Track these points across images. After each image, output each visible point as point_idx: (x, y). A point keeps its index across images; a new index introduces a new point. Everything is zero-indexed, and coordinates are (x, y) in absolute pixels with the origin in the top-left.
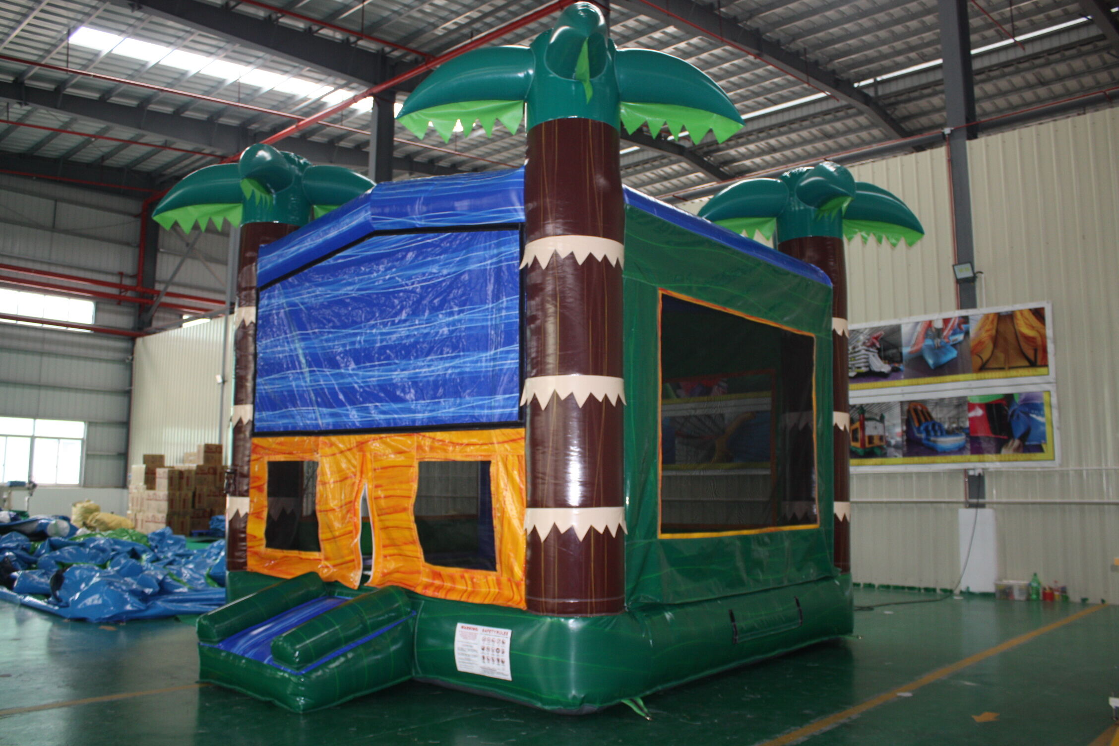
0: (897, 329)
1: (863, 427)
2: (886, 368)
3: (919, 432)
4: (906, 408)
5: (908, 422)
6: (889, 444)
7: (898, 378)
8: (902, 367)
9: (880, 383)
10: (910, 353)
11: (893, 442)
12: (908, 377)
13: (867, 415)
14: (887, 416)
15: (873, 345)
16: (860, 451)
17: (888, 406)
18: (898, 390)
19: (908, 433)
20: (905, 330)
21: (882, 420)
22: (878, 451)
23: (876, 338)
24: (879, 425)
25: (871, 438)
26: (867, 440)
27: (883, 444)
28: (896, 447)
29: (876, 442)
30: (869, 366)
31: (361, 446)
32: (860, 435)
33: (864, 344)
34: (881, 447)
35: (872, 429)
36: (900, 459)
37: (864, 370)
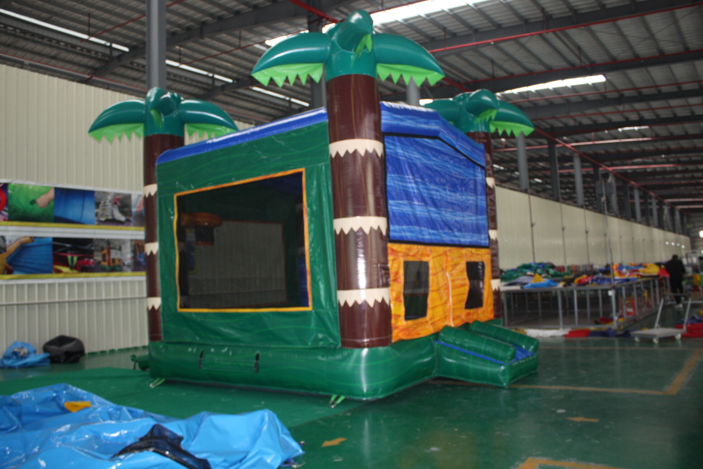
0: (129, 197)
1: (109, 253)
2: (123, 218)
3: (140, 257)
4: (133, 243)
5: (134, 251)
6: (124, 264)
7: (129, 225)
8: (131, 219)
9: (119, 227)
10: (137, 212)
11: (126, 263)
12: (135, 225)
13: (112, 246)
14: (123, 247)
15: (115, 203)
16: (108, 268)
17: (123, 241)
18: (129, 232)
19: (134, 258)
20: (134, 198)
21: (120, 249)
22: (118, 268)
23: (118, 199)
24: (119, 252)
25: (114, 260)
26: (111, 261)
27: (121, 265)
28: (128, 266)
29: (117, 262)
30: (113, 215)
31: (445, 253)
32: (107, 258)
33: (110, 202)
34: (119, 266)
35: (114, 254)
36: (129, 273)
37: (110, 217)
